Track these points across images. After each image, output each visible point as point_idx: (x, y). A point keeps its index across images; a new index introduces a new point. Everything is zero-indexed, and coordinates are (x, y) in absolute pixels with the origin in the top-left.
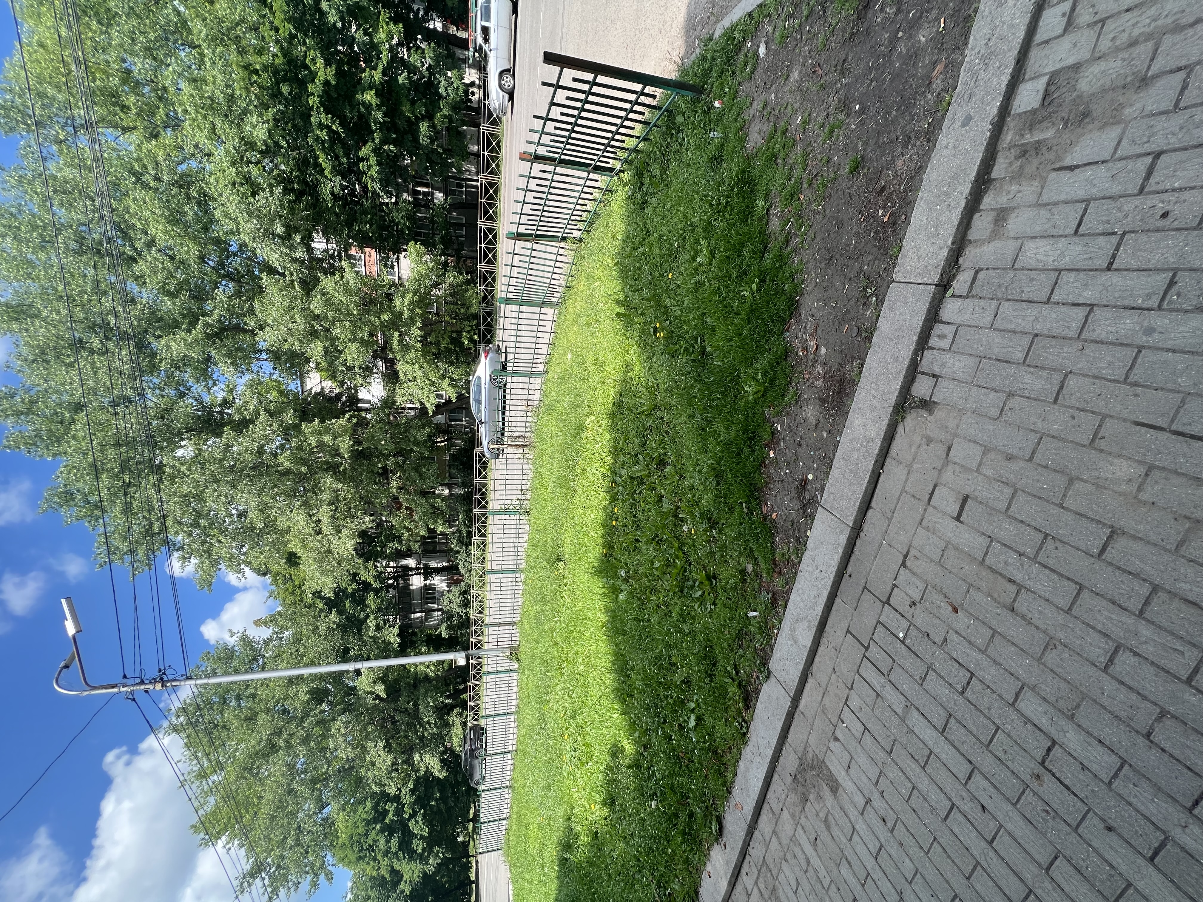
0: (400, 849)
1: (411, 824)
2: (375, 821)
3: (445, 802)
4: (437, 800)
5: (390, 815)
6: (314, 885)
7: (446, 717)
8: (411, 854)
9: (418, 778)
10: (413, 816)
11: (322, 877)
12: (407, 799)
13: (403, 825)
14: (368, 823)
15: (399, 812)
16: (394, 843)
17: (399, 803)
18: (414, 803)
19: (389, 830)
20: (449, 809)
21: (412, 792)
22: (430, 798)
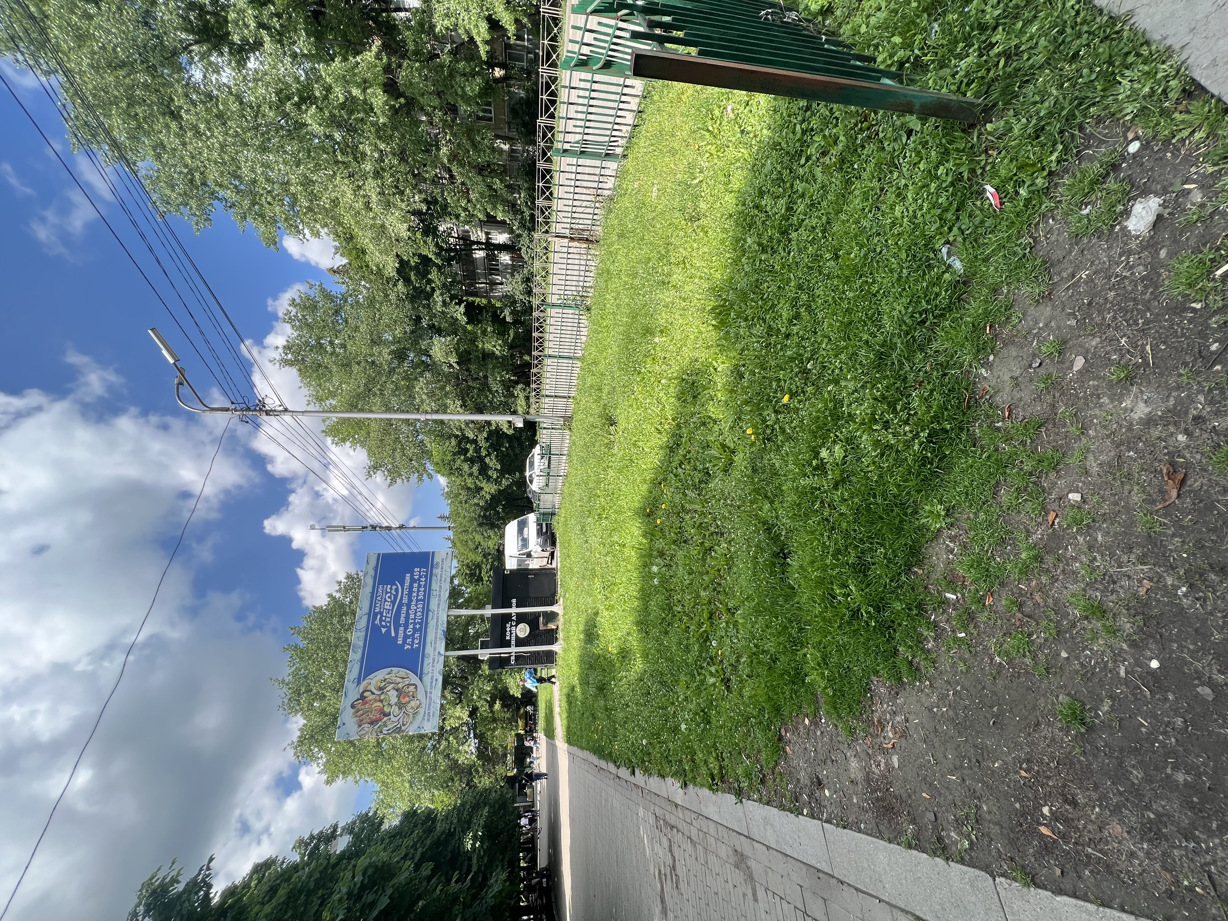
0: (480, 474)
1: (487, 460)
2: (459, 453)
3: (513, 450)
4: (506, 447)
5: (471, 452)
6: (420, 479)
7: (511, 389)
8: (489, 478)
9: (490, 431)
10: (489, 455)
11: (425, 475)
12: (483, 444)
13: (481, 459)
14: (454, 454)
15: (478, 450)
16: (475, 469)
17: (477, 445)
18: (489, 447)
19: (472, 461)
20: (516, 455)
21: (487, 439)
22: (501, 445)
